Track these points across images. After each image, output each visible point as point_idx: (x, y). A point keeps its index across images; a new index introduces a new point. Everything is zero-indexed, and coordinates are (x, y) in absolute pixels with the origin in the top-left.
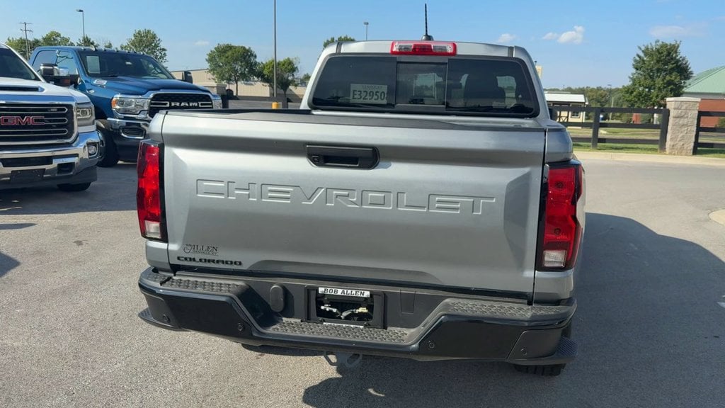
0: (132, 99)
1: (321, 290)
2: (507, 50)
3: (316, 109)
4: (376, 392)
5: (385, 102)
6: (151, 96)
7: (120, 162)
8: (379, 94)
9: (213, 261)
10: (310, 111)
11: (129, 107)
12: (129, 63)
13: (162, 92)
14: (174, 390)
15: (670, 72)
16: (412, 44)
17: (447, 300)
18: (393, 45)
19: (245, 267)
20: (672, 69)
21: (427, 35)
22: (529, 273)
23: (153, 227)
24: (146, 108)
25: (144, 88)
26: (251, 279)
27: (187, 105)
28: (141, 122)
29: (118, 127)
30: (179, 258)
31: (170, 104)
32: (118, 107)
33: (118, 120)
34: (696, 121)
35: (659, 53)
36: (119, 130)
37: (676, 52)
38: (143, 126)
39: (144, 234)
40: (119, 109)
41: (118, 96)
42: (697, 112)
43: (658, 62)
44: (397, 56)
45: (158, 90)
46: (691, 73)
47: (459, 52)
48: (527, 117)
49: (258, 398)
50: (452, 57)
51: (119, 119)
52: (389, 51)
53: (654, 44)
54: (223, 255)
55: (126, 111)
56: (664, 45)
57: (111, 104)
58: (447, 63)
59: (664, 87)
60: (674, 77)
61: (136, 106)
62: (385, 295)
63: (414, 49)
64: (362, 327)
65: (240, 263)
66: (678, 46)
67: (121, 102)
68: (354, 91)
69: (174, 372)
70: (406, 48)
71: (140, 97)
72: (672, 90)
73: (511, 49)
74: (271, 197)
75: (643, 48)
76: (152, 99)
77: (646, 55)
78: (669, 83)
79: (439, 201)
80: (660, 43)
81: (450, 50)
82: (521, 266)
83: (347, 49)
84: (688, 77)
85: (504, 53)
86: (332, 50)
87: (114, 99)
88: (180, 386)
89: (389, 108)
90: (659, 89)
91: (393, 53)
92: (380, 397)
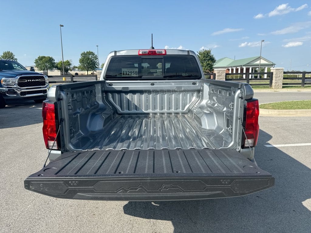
0: (10, 79)
2: (187, 52)
3: (107, 80)
4: (156, 204)
5: (137, 76)
6: (19, 78)
7: (6, 106)
8: (134, 72)
10: (105, 81)
11: (9, 83)
12: (7, 65)
13: (23, 76)
14: (61, 216)
15: (209, 60)
16: (148, 51)
18: (139, 52)
20: (209, 59)
21: (152, 47)
24: (17, 83)
25: (16, 75)
27: (34, 80)
28: (15, 89)
29: (5, 91)
31: (27, 81)
32: (4, 83)
33: (4, 89)
34: (225, 77)
35: (204, 54)
36: (5, 93)
37: (210, 53)
38: (16, 90)
39: (48, 147)
40: (5, 84)
41: (4, 78)
42: (225, 74)
43: (204, 57)
44: (141, 56)
45: (22, 75)
46: (215, 60)
47: (167, 54)
48: (197, 79)
49: (102, 214)
50: (165, 56)
51: (5, 88)
52: (138, 54)
53: (202, 51)
55: (8, 85)
56: (206, 51)
57: (1, 82)
58: (163, 58)
59: (207, 66)
60: (210, 62)
61: (12, 82)
63: (149, 53)
66: (210, 51)
67: (5, 81)
68: (123, 72)
69: (58, 206)
70: (145, 52)
71: (14, 78)
72: (209, 66)
73: (188, 51)
75: (199, 52)
76: (19, 79)
77: (200, 55)
78: (208, 64)
80: (204, 50)
81: (164, 53)
83: (118, 54)
84: (214, 62)
85: (187, 54)
86: (113, 54)
87: (2, 80)
88: (63, 213)
89: (139, 78)
90: (205, 66)
91: (140, 55)
92: (157, 206)
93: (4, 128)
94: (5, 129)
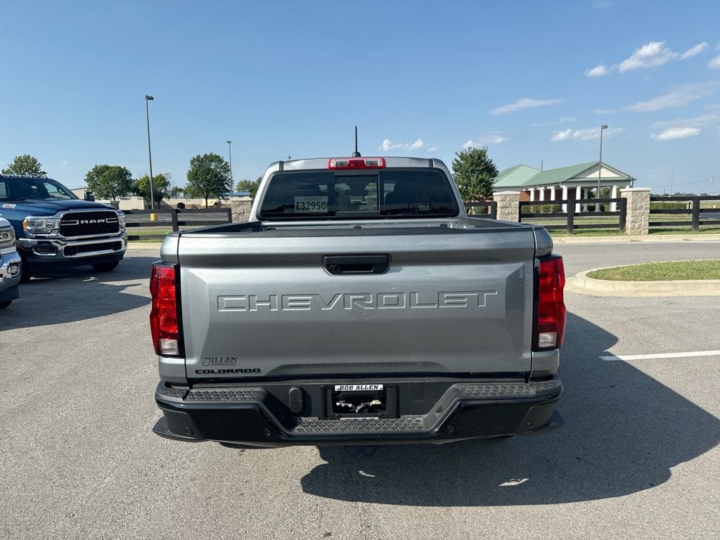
0: (43, 220)
1: (337, 388)
2: (428, 162)
3: (264, 220)
4: (367, 473)
5: (326, 210)
6: (61, 216)
7: (32, 278)
8: (320, 204)
9: (232, 371)
10: (259, 223)
11: (40, 227)
12: (35, 187)
13: (71, 211)
16: (348, 161)
17: (454, 386)
18: (330, 162)
19: (263, 374)
20: (483, 170)
21: (356, 152)
22: (527, 355)
23: (167, 344)
24: (57, 227)
25: (55, 209)
26: (268, 384)
27: (95, 222)
28: (51, 241)
29: (30, 246)
30: (197, 372)
31: (80, 222)
32: (29, 228)
33: (29, 240)
34: (518, 210)
35: (472, 158)
36: (31, 248)
37: (485, 156)
38: (55, 244)
39: (159, 351)
40: (31, 230)
41: (29, 218)
42: (518, 202)
43: (472, 164)
44: (335, 171)
45: (68, 209)
46: (497, 172)
47: (388, 165)
50: (383, 170)
51: (31, 238)
52: (327, 168)
53: (467, 151)
54: (241, 364)
55: (37, 231)
56: (475, 151)
57: (22, 225)
58: (378, 175)
59: (478, 184)
60: (485, 176)
61: (47, 225)
62: (397, 386)
63: (349, 164)
64: (376, 418)
65: (259, 370)
66: (486, 152)
67: (31, 223)
68: (298, 203)
70: (341, 163)
71: (51, 217)
72: (484, 186)
73: (431, 161)
74: (291, 307)
75: (459, 154)
76: (62, 219)
77: (462, 160)
78: (482, 180)
79: (447, 298)
80: (472, 150)
81: (380, 164)
82: (519, 349)
83: (286, 168)
84: (495, 176)
85: (427, 165)
86: (276, 168)
87: (25, 221)
89: (331, 215)
91: (331, 168)
92: (369, 477)
93: (33, 326)
94: (35, 328)
